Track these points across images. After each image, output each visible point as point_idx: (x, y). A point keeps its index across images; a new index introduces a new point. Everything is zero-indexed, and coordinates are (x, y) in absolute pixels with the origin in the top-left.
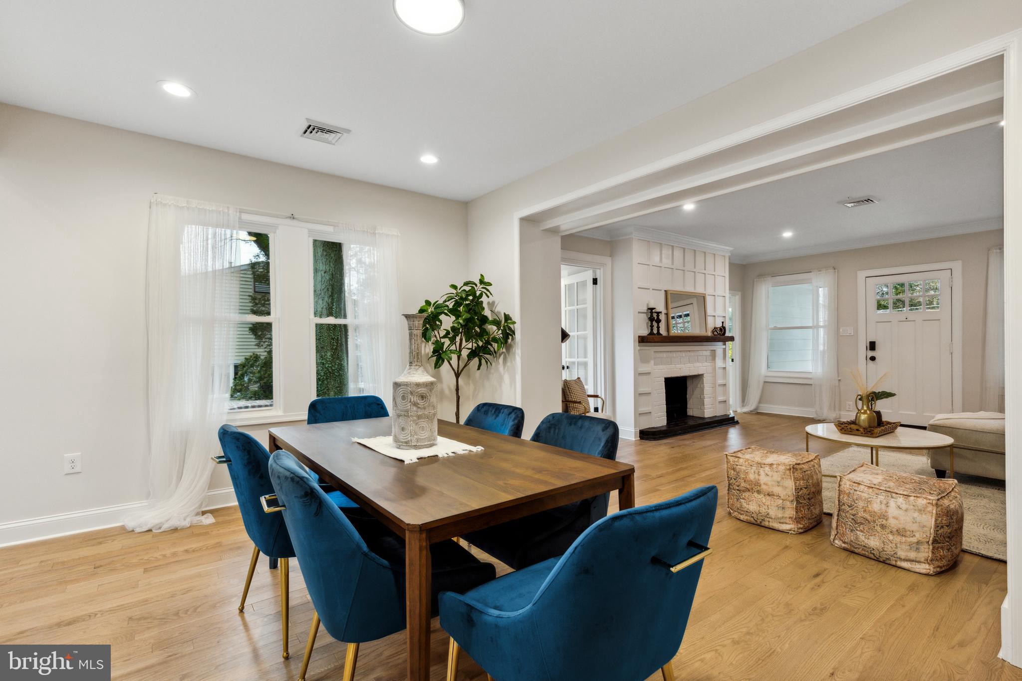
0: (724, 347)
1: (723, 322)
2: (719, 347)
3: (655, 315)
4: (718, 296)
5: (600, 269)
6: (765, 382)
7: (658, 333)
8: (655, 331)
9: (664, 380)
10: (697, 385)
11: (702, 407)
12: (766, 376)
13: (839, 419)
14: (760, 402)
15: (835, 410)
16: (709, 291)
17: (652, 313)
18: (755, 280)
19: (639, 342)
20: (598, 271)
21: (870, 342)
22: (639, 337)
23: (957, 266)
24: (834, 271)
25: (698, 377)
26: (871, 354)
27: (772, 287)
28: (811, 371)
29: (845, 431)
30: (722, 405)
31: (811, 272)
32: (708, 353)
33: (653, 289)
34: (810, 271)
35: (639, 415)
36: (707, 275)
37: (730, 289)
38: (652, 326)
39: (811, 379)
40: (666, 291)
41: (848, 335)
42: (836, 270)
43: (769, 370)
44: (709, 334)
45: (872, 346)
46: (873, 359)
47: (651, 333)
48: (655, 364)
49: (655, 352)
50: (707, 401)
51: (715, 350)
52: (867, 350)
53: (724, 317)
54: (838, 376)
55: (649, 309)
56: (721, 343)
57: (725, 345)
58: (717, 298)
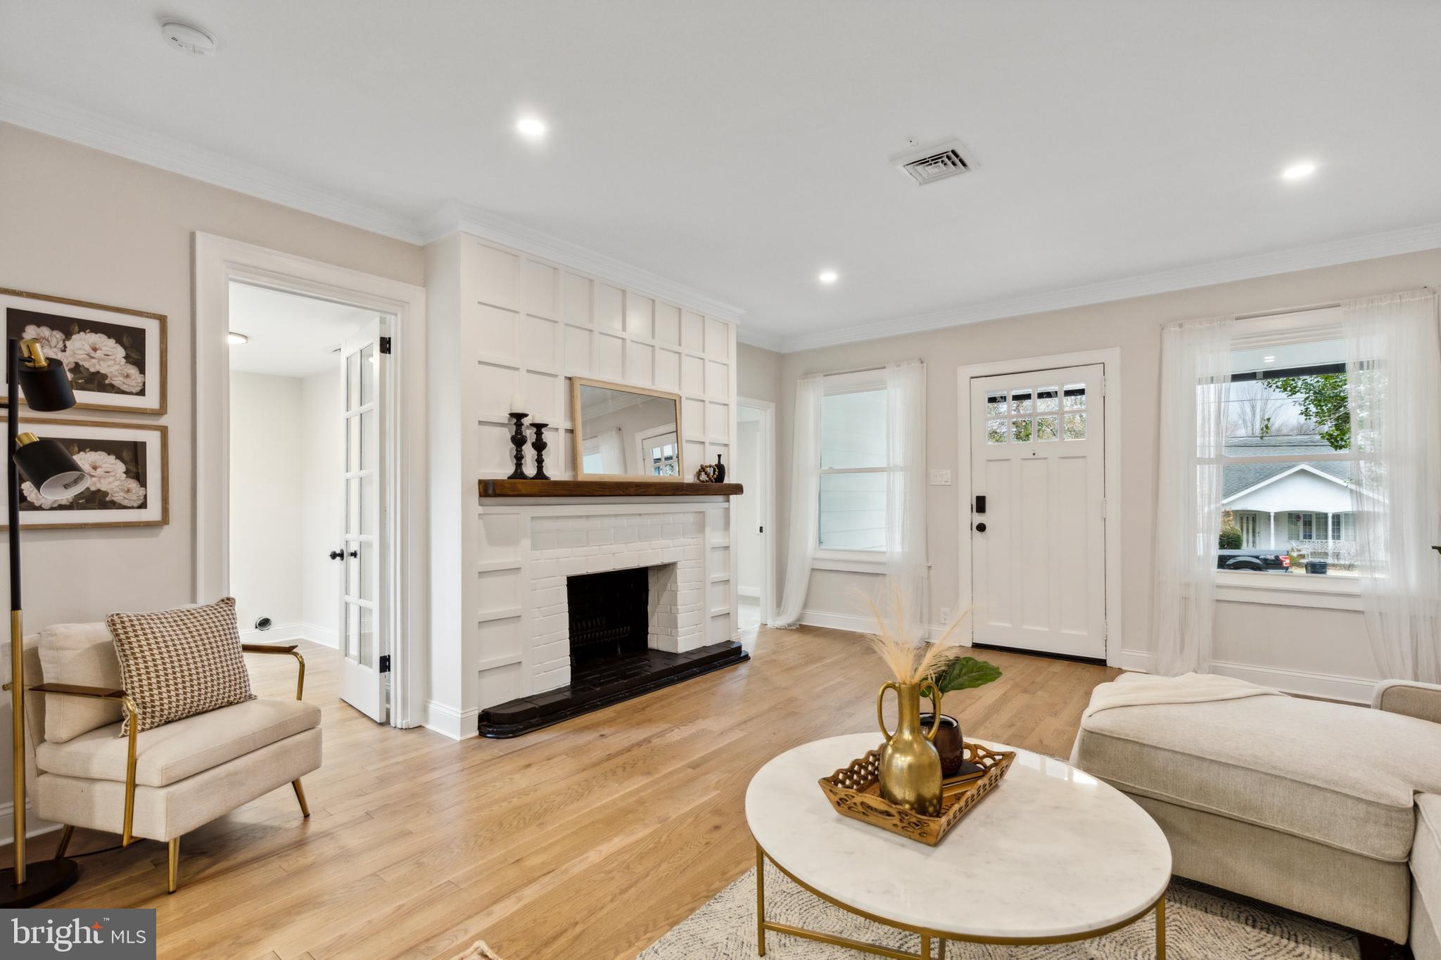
0: (726, 505)
1: (719, 456)
2: (712, 506)
3: (530, 434)
4: (711, 402)
5: (396, 315)
6: (812, 569)
7: (540, 474)
8: (530, 470)
9: (566, 582)
10: (666, 585)
11: (674, 631)
12: (815, 559)
13: (928, 638)
14: (806, 605)
15: (921, 621)
16: (687, 391)
17: (519, 425)
18: (798, 381)
19: (481, 495)
20: (391, 319)
21: (977, 497)
22: (480, 482)
23: (1112, 357)
24: (920, 365)
25: (666, 569)
26: (979, 518)
27: (825, 395)
28: (884, 549)
29: (849, 808)
30: (721, 623)
31: (885, 368)
32: (691, 518)
33: (528, 371)
34: (883, 366)
35: (474, 672)
36: (683, 356)
37: (741, 392)
38: (519, 458)
39: (884, 564)
40: (570, 379)
41: (943, 483)
42: (925, 364)
43: (822, 547)
44: (689, 478)
45: (981, 504)
46: (981, 528)
47: (518, 474)
48: (534, 546)
49: (533, 518)
50: (684, 618)
51: (703, 512)
52: (972, 512)
53: (726, 445)
54: (928, 560)
55: (513, 415)
56: (720, 498)
57: (728, 501)
58: (709, 407)
